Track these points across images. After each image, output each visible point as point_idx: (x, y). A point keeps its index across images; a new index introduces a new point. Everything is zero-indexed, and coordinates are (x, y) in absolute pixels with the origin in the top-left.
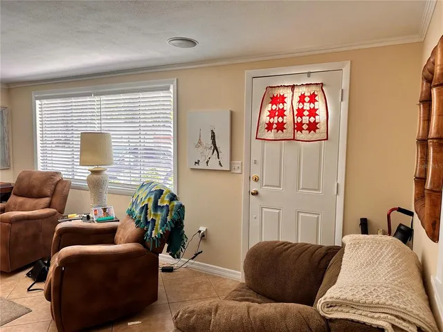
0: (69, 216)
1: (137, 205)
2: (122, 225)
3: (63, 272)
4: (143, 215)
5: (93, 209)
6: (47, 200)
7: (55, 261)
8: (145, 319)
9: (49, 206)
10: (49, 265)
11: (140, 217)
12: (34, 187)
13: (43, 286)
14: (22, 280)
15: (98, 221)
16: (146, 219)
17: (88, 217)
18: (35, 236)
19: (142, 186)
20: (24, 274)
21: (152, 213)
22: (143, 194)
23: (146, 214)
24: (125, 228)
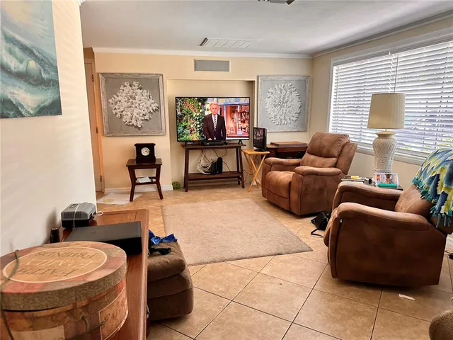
0: (352, 177)
1: (425, 175)
2: (405, 194)
3: (341, 224)
4: (431, 186)
5: (376, 173)
6: (334, 160)
7: (335, 213)
8: (419, 298)
9: (335, 166)
10: (329, 217)
11: (428, 188)
12: (324, 147)
13: (323, 233)
14: (307, 225)
15: (379, 186)
16: (435, 191)
17: (370, 181)
18: (321, 190)
19: (436, 154)
20: (309, 220)
21: (444, 185)
22: (435, 163)
23: (436, 185)
24: (408, 198)
